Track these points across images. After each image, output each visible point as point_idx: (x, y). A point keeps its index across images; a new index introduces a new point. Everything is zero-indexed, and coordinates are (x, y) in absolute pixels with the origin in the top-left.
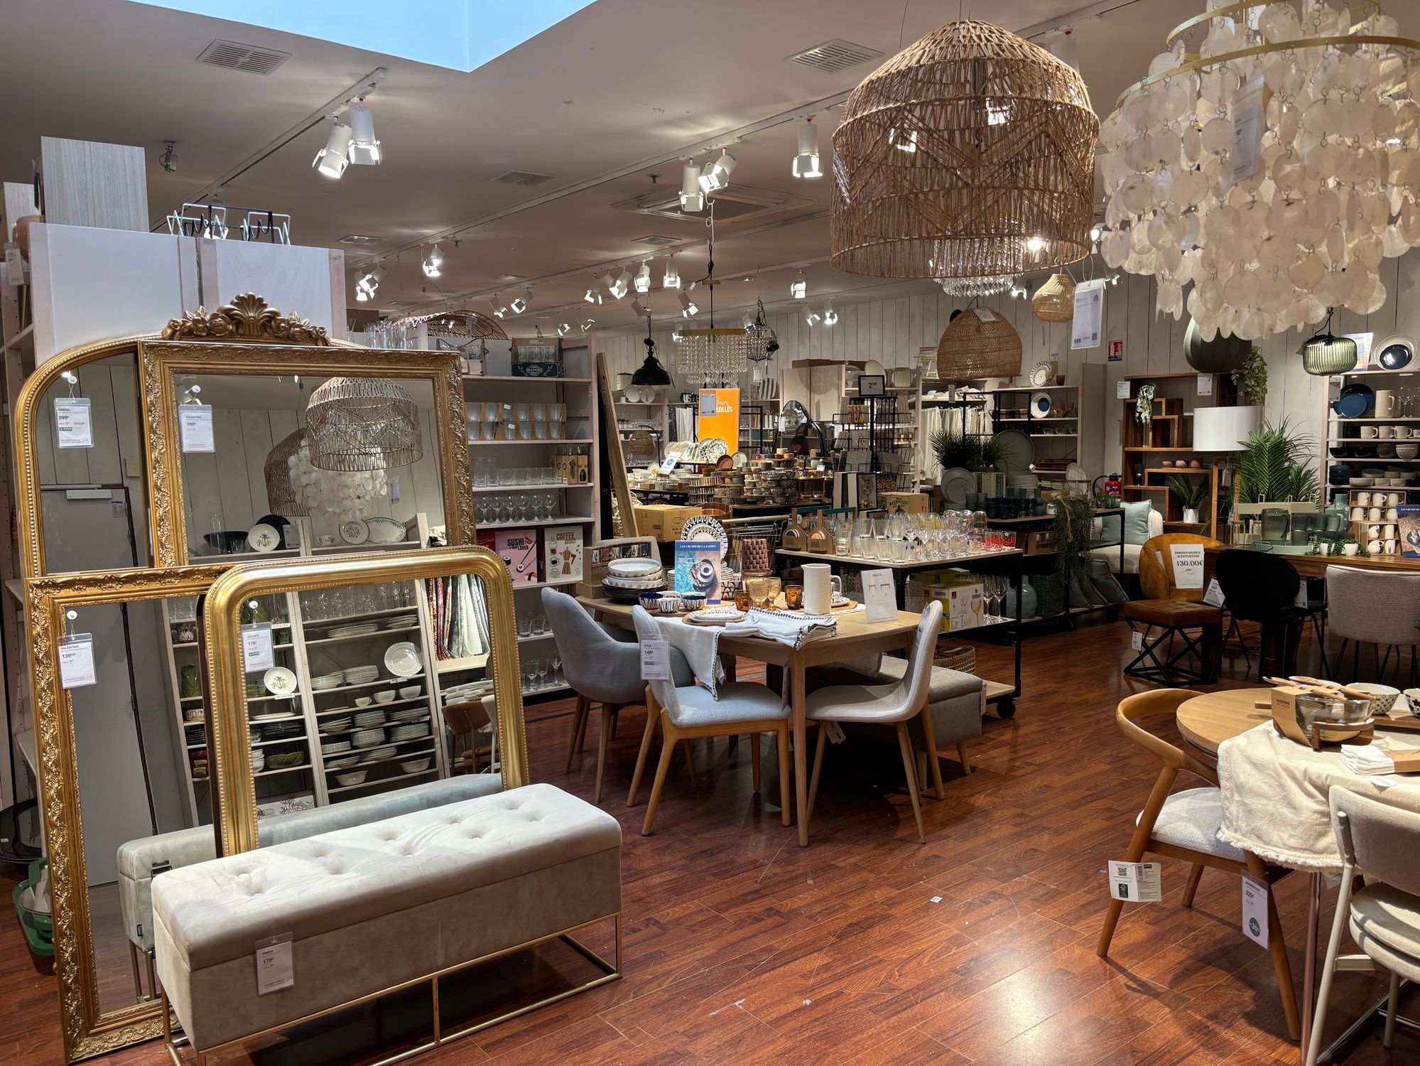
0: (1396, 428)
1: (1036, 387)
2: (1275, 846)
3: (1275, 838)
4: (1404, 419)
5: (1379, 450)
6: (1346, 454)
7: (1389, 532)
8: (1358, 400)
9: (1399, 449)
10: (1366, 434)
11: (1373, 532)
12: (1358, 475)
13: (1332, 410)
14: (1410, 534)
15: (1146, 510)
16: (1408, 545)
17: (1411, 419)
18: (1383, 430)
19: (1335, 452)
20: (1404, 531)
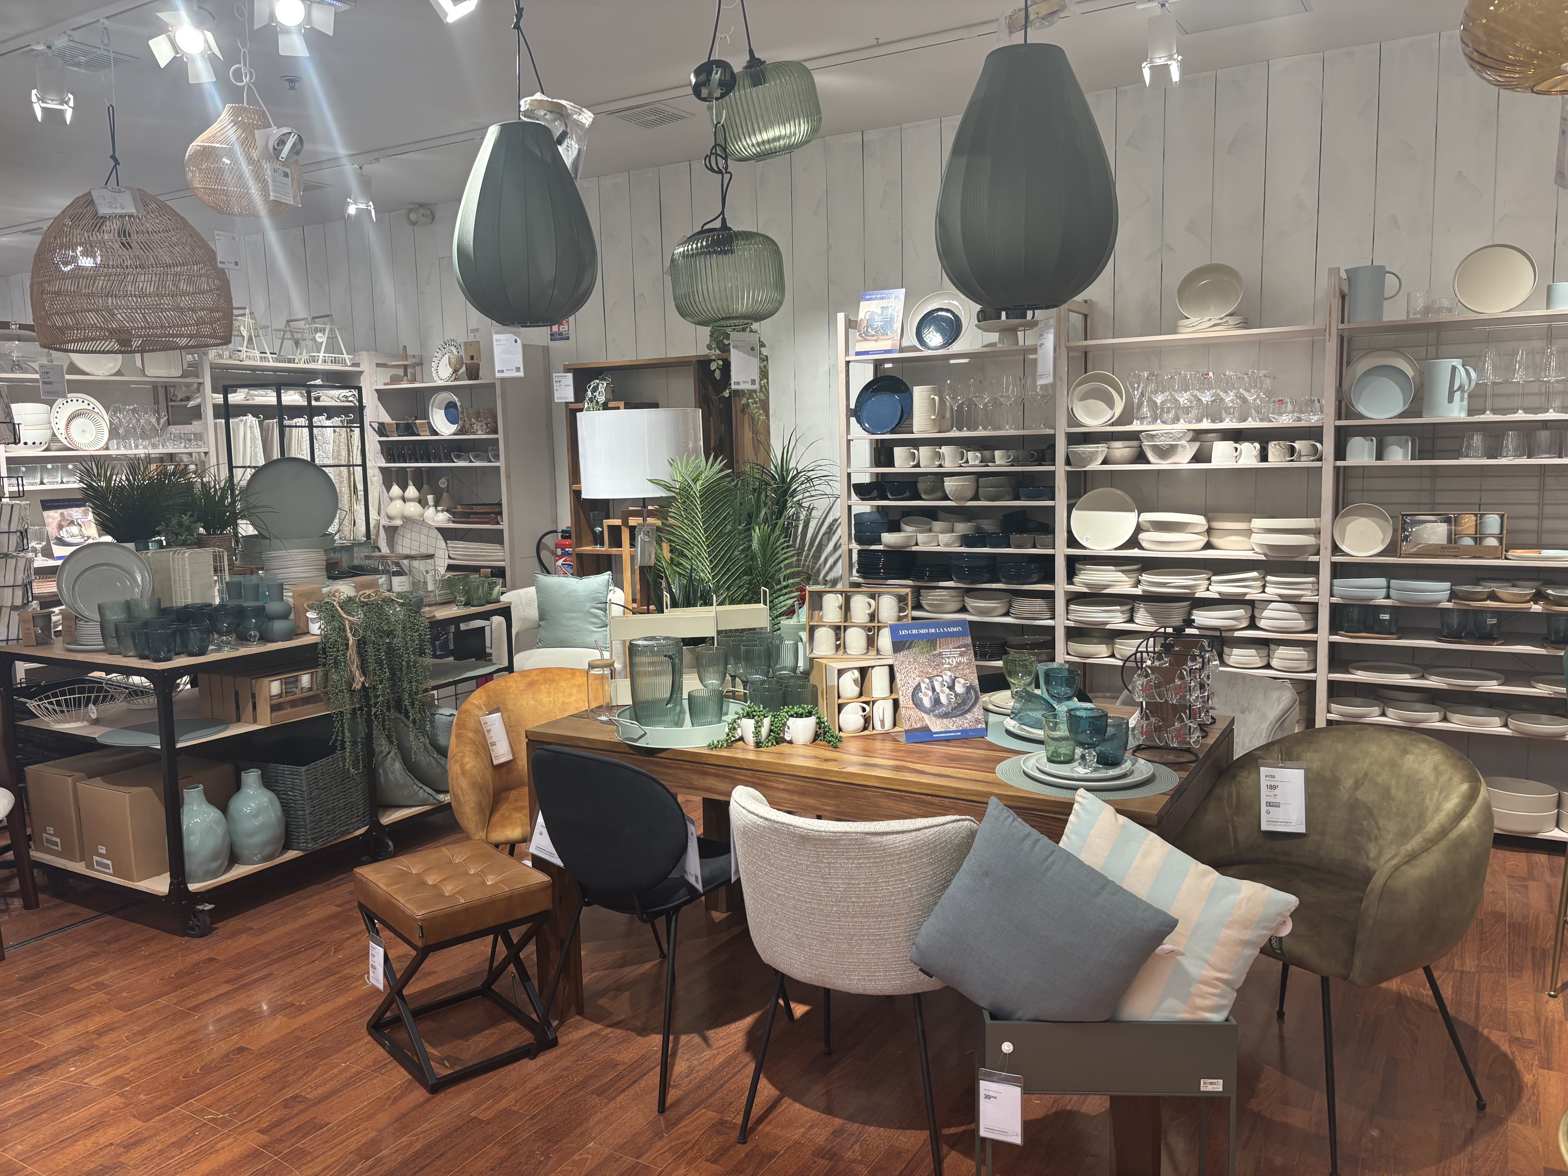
0: (945, 450)
1: (440, 383)
4: (954, 433)
5: (921, 486)
6: (875, 493)
7: (879, 681)
8: (887, 403)
9: (949, 484)
10: (902, 460)
11: (848, 686)
12: (895, 528)
13: (853, 420)
14: (918, 688)
15: (602, 589)
16: (915, 713)
17: (965, 433)
18: (924, 452)
19: (863, 491)
20: (906, 683)
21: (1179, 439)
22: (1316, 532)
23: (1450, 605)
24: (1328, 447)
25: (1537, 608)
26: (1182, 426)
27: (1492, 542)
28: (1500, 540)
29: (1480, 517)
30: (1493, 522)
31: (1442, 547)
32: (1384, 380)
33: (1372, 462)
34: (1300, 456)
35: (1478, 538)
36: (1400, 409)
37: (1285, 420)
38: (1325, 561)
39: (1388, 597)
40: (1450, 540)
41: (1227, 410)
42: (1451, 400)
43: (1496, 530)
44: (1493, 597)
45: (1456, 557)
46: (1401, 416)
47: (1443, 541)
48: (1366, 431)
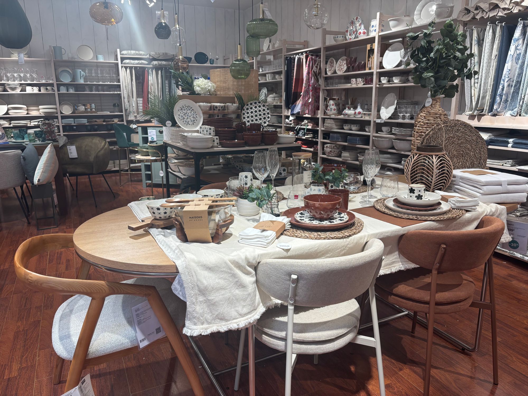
2: (234, 319)
3: (234, 314)
21: (17, 85)
22: (56, 109)
23: (88, 124)
24: (55, 88)
25: (104, 123)
26: (17, 82)
27: (94, 110)
28: (95, 109)
29: (90, 105)
30: (93, 105)
31: (84, 111)
32: (65, 73)
33: (66, 92)
34: (49, 90)
35: (91, 109)
36: (70, 80)
37: (44, 82)
38: (59, 115)
39: (74, 123)
40: (85, 110)
41: (28, 79)
42: (81, 79)
43: (94, 107)
44: (96, 121)
45: (87, 113)
46: (70, 82)
47: (84, 110)
48: (64, 85)
